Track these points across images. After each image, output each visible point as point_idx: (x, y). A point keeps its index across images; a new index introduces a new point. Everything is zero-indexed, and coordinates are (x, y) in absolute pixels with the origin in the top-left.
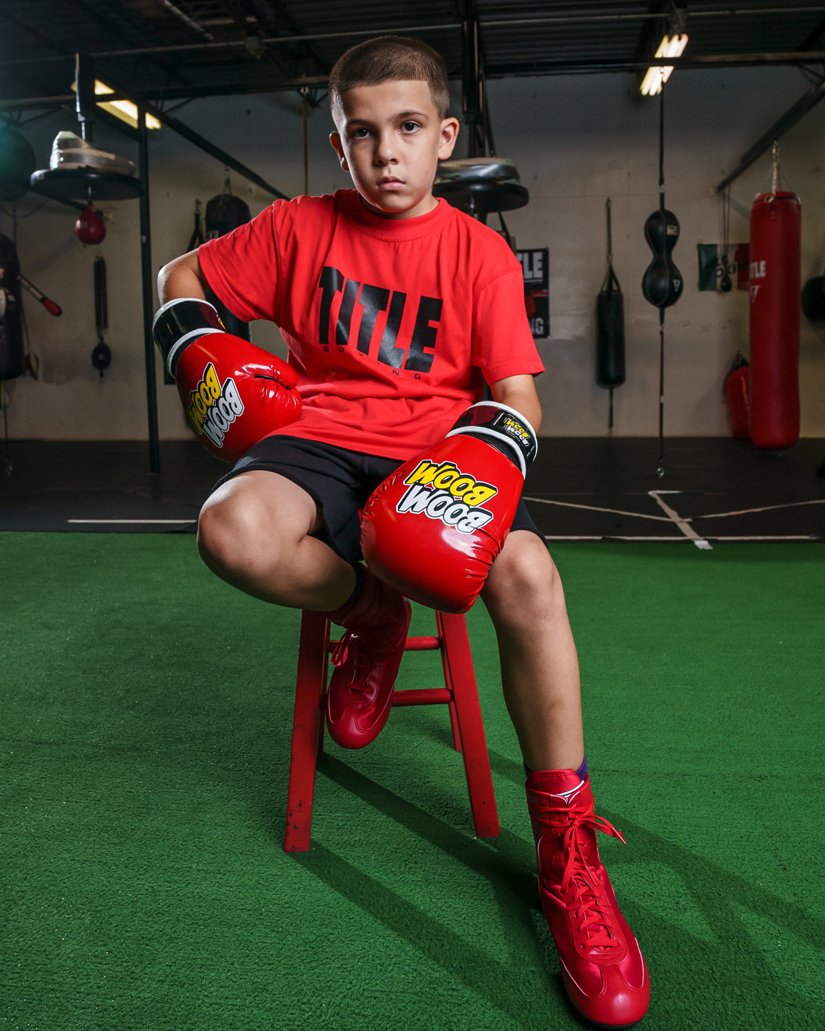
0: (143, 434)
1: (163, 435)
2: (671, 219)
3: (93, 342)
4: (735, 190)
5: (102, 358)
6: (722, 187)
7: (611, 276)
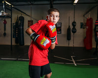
0: (10, 44)
1: (13, 44)
2: (75, 23)
3: (4, 32)
4: (86, 16)
5: (5, 34)
6: (84, 16)
7: (69, 26)
